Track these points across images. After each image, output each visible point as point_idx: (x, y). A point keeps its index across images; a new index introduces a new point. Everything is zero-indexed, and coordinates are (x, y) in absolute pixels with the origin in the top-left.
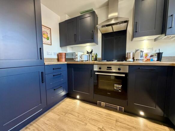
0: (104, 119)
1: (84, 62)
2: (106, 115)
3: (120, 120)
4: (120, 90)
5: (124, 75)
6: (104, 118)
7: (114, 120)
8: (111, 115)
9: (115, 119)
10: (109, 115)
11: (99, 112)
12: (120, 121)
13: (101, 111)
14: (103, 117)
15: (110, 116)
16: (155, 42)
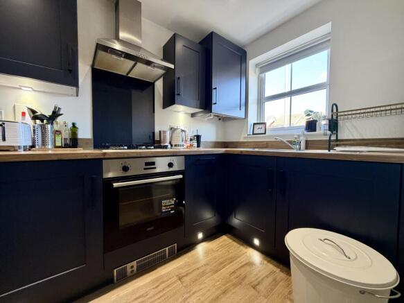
0: (159, 298)
1: (22, 152)
2: (154, 286)
3: (183, 272)
4: (172, 209)
5: (181, 176)
6: (157, 297)
7: (175, 282)
8: (162, 277)
9: (175, 278)
10: (160, 280)
11: (134, 297)
12: (185, 274)
13: (138, 289)
14: (151, 297)
15: (163, 282)
16: (192, 119)
